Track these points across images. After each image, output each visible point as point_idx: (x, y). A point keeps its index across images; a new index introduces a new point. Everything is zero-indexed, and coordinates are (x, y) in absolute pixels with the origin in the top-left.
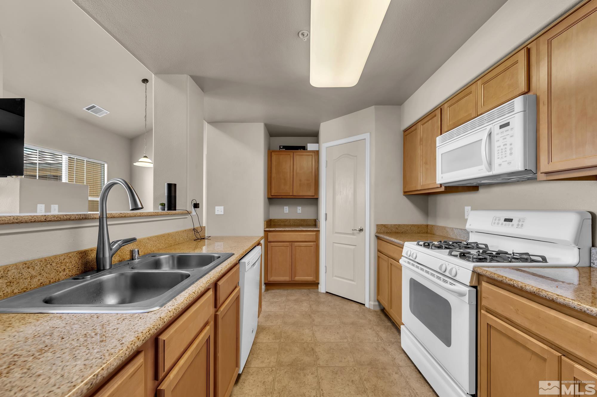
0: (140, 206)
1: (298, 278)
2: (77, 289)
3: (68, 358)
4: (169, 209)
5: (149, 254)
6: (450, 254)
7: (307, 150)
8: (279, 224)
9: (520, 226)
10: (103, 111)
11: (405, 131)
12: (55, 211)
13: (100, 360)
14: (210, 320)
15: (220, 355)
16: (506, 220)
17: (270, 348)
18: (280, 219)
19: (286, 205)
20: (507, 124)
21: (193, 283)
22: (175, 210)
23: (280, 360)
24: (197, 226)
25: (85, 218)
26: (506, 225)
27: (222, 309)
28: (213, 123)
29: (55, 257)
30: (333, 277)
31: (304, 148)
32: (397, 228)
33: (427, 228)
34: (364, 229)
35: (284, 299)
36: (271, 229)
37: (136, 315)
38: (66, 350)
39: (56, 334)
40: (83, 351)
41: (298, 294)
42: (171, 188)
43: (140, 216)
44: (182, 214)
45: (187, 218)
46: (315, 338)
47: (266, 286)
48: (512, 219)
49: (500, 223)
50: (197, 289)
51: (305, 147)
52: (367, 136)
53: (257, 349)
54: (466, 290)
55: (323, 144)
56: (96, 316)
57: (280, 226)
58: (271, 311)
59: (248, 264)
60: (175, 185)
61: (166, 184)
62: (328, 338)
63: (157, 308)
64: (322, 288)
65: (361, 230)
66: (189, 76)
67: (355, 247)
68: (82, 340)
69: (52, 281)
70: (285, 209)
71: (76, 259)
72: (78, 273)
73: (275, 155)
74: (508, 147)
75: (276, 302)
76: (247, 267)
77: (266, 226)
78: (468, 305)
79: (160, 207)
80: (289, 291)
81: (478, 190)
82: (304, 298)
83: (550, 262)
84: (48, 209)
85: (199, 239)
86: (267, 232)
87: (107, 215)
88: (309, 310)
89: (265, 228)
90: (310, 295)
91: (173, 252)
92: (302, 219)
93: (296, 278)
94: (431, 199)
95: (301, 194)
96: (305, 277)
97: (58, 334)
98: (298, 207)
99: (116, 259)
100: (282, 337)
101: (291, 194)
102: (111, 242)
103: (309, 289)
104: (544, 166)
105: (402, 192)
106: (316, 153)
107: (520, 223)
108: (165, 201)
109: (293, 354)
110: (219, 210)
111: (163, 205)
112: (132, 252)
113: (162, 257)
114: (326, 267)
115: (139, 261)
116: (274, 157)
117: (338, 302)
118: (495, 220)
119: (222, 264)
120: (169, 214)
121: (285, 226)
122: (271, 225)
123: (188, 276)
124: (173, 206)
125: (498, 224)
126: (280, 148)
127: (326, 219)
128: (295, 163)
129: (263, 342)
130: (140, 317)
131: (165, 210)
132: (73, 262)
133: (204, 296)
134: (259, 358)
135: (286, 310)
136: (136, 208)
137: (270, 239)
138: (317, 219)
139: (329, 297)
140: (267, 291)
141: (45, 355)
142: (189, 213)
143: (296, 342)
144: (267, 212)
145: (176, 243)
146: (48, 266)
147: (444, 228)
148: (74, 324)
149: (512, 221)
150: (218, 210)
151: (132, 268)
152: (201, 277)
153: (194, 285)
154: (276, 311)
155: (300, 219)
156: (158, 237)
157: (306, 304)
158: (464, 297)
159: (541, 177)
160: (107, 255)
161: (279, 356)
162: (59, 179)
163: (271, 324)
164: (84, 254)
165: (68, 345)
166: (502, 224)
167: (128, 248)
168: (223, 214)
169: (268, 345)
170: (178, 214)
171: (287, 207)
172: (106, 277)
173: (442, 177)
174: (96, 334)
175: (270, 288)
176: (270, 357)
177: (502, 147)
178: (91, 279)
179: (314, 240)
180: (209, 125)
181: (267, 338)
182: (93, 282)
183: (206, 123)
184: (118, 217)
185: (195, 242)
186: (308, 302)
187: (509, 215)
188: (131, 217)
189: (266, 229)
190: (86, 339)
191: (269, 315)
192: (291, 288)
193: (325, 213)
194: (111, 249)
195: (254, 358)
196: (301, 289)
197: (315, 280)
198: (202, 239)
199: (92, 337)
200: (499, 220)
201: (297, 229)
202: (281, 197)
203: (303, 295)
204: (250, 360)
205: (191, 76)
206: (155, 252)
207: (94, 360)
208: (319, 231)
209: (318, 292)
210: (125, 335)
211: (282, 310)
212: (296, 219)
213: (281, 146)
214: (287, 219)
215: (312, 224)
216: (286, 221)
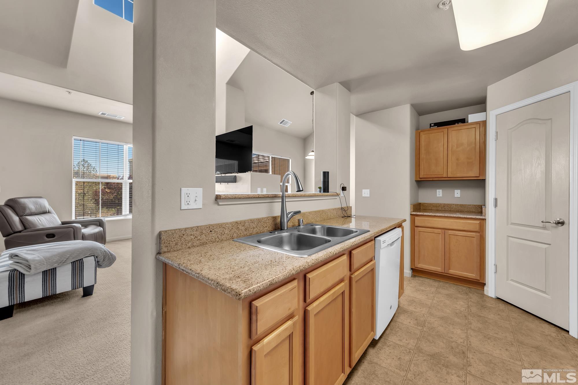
0: (301, 189)
1: (452, 271)
2: (271, 238)
3: (264, 268)
4: (324, 191)
5: (310, 224)
7: (468, 122)
8: (430, 208)
10: (288, 122)
12: (265, 192)
13: (276, 273)
14: (345, 279)
15: (354, 310)
17: (410, 331)
18: (430, 204)
19: (439, 188)
21: (331, 246)
22: (328, 192)
23: (419, 346)
24: (344, 205)
25: (275, 197)
27: (356, 274)
28: (360, 115)
29: (263, 218)
30: (507, 280)
31: (463, 121)
34: (566, 222)
35: (433, 290)
36: (418, 213)
37: (295, 257)
38: (263, 265)
39: (260, 257)
40: (269, 267)
41: (453, 289)
42: (326, 175)
43: (304, 196)
44: (333, 195)
45: (336, 199)
46: (469, 343)
47: (413, 271)
50: (333, 251)
51: (465, 119)
52: (572, 86)
53: (396, 326)
55: (490, 112)
56: (277, 253)
57: (431, 210)
58: (415, 298)
59: (384, 242)
60: (328, 172)
61: (322, 172)
62: (489, 350)
63: (306, 256)
64: (490, 291)
65: (560, 223)
66: (339, 84)
67: (548, 245)
68: (270, 262)
69: (261, 232)
70: (438, 193)
71: (271, 221)
72: (272, 230)
73: (424, 134)
75: (423, 291)
76: (383, 245)
77: (412, 210)
79: (318, 189)
80: (441, 284)
82: (460, 296)
84: (262, 191)
85: (345, 217)
86: (413, 216)
87: (286, 195)
88: (466, 310)
89: (411, 212)
90: (471, 295)
91: (325, 224)
92: (460, 204)
93: (450, 270)
95: (458, 175)
96: (464, 272)
97: (261, 257)
98: (456, 190)
99: (290, 224)
100: (426, 326)
101: (445, 175)
102: (287, 212)
103: (469, 288)
106: (481, 125)
108: (322, 186)
109: (436, 347)
110: (366, 193)
111: (320, 188)
112: (299, 220)
113: (317, 227)
114: (496, 266)
115: (303, 227)
116: (423, 137)
117: (516, 314)
119: (356, 237)
120: (323, 195)
121: (438, 211)
122: (420, 209)
123: (330, 241)
124: (327, 189)
126: (431, 126)
127: (496, 205)
128: (450, 140)
129: (403, 323)
130: (296, 259)
131: (321, 192)
132: (270, 223)
133: (340, 258)
134: (397, 336)
135: (434, 302)
136: (299, 191)
137: (417, 223)
138: (485, 205)
139: (500, 305)
140: (413, 277)
141: (256, 264)
142: (338, 195)
143: (441, 336)
144: (414, 195)
145: (328, 218)
146: (260, 223)
148: (268, 254)
150: (364, 193)
151: (298, 231)
152: (338, 244)
153: (332, 248)
154: (422, 299)
155: (457, 204)
156: (316, 212)
157: (462, 303)
160: (286, 221)
161: (419, 342)
162: (267, 172)
163: (414, 310)
164: (275, 218)
165: (264, 263)
167: (297, 217)
168: (369, 196)
169: (408, 328)
170: (330, 195)
171: (441, 191)
172: (285, 234)
174: (275, 262)
175: (417, 275)
176: (408, 339)
178: (278, 234)
179: (478, 230)
180: (357, 118)
181: (409, 321)
182: (278, 236)
183: (355, 116)
184: (292, 196)
185: (343, 219)
186: (465, 301)
188: (299, 196)
189: (413, 213)
190: (271, 262)
191: (413, 300)
192: (444, 281)
194: (287, 217)
195: (392, 333)
196: (458, 285)
197: (479, 279)
198: (348, 217)
199: (274, 263)
201: (452, 215)
202: (431, 179)
203: (459, 292)
204: (388, 333)
205: (339, 83)
206: (314, 223)
207: (273, 272)
208: (484, 220)
209: (483, 295)
210: (288, 265)
211: (430, 301)
212: (453, 204)
213: (432, 124)
214: (440, 204)
215: (476, 211)
216: (439, 206)
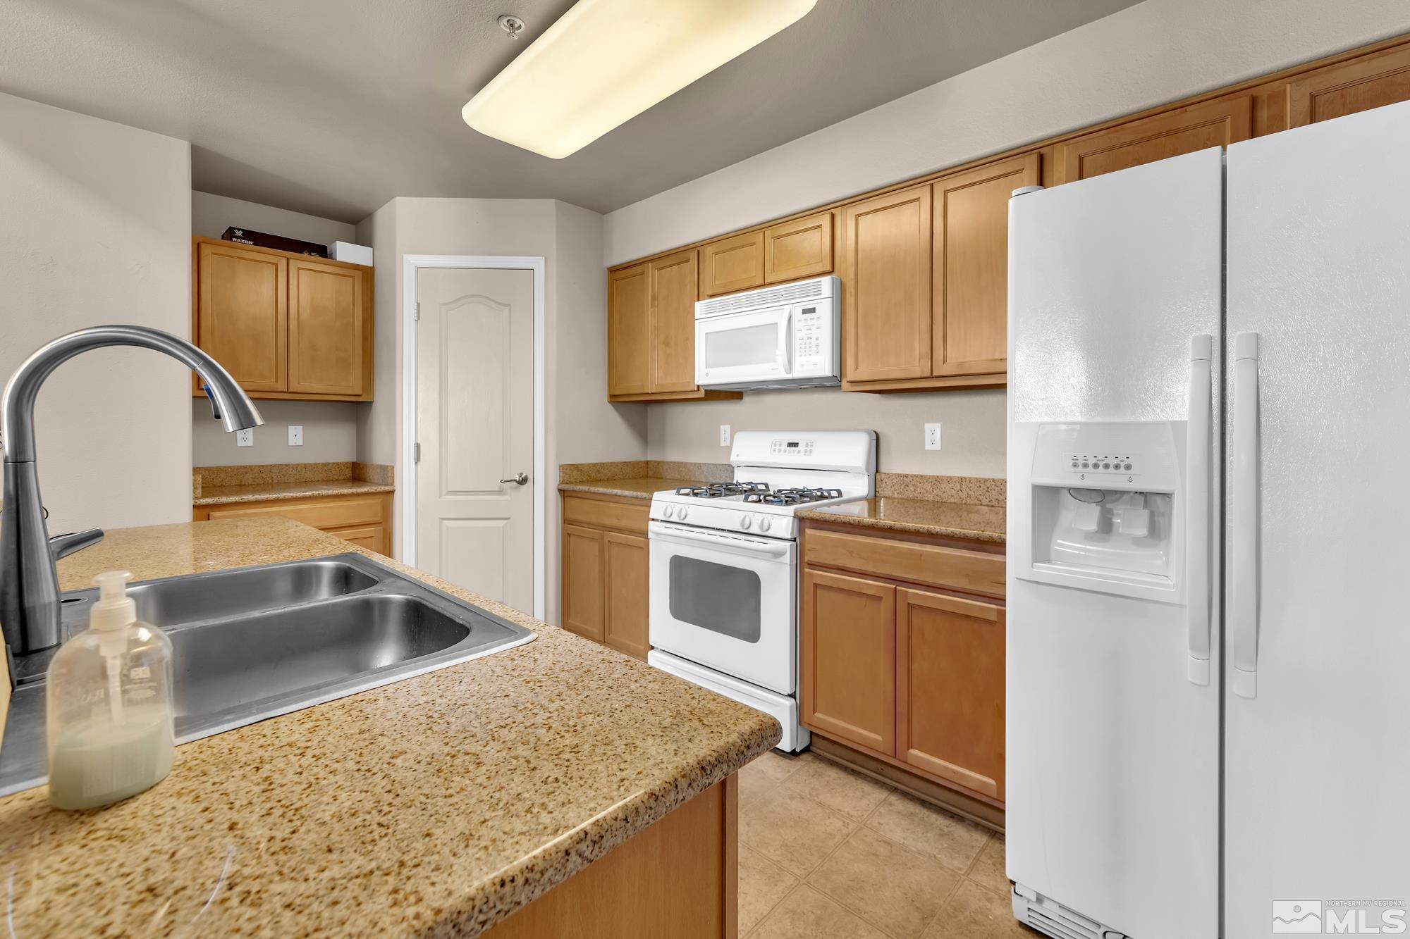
6: (746, 500)
7: (334, 258)
8: (217, 482)
9: (808, 453)
11: (613, 270)
16: (790, 445)
18: (218, 469)
20: (812, 310)
26: (790, 452)
31: (322, 251)
32: (599, 471)
33: (648, 468)
34: (530, 477)
36: (224, 499)
48: (798, 443)
49: (783, 450)
51: (325, 248)
52: (538, 263)
54: (787, 545)
55: (405, 256)
65: (523, 481)
67: (505, 521)
74: (814, 342)
77: (199, 491)
78: (789, 567)
81: (742, 398)
83: (845, 496)
86: (204, 510)
89: (196, 498)
92: (305, 464)
94: (654, 411)
95: (316, 389)
98: (289, 427)
101: (281, 386)
104: (851, 374)
105: (606, 398)
106: (364, 275)
107: (808, 449)
116: (210, 259)
118: (775, 445)
122: (217, 486)
125: (780, 451)
126: (235, 235)
127: (418, 459)
128: (294, 293)
147: (682, 465)
149: (797, 446)
155: (298, 465)
158: (783, 557)
159: (845, 385)
166: (785, 451)
173: (707, 375)
177: (805, 340)
179: (378, 518)
187: (793, 438)
189: (203, 501)
193: (413, 441)
200: (780, 445)
212: (287, 465)
213: (239, 230)
214: (250, 466)
215: (340, 478)
216: (246, 473)
